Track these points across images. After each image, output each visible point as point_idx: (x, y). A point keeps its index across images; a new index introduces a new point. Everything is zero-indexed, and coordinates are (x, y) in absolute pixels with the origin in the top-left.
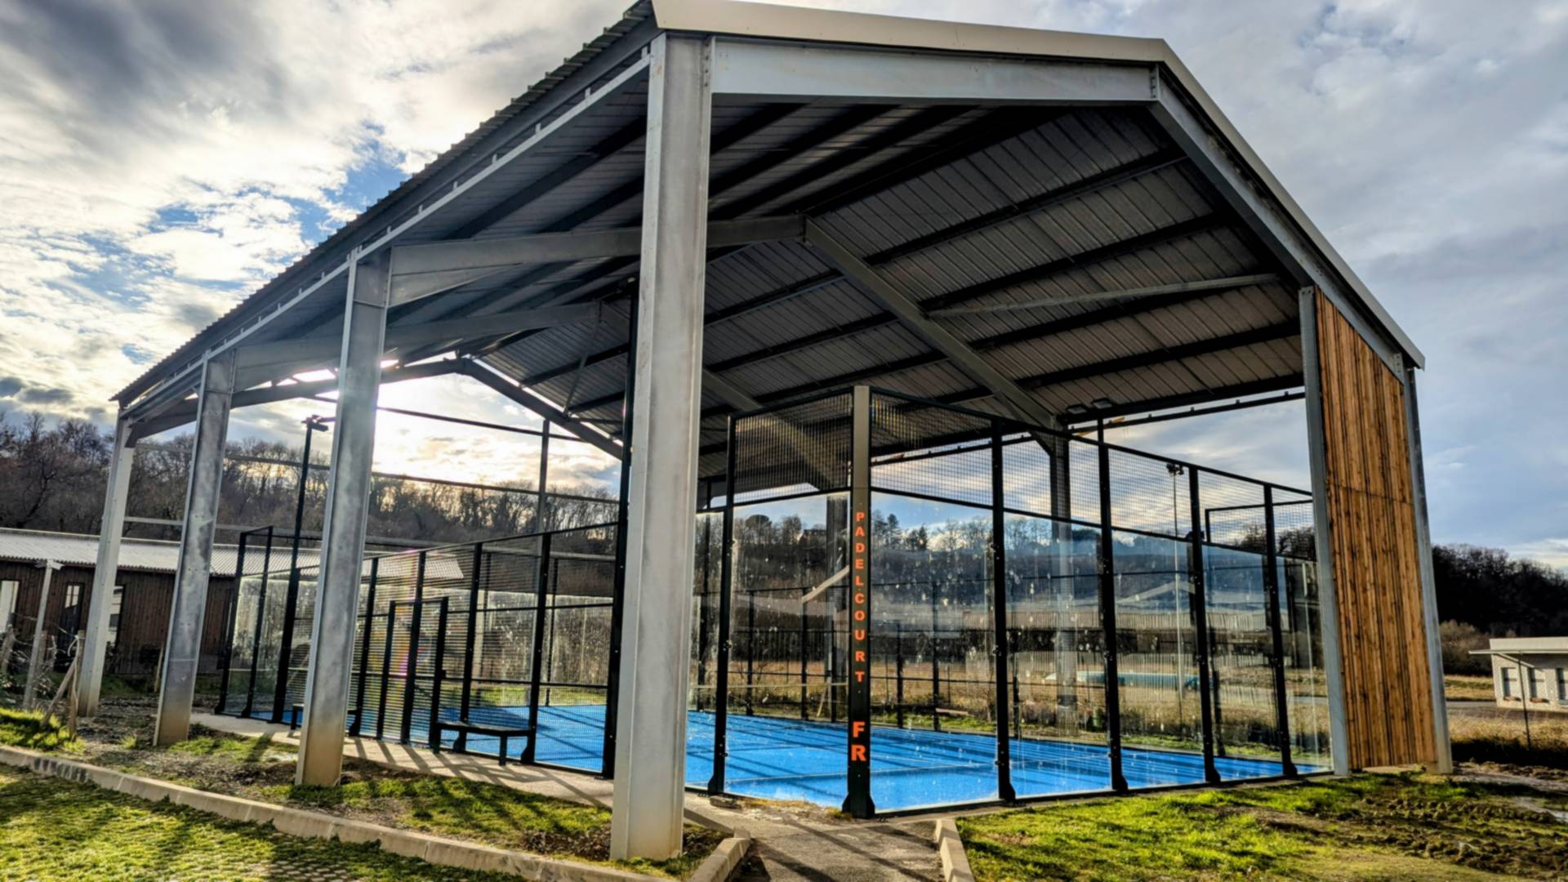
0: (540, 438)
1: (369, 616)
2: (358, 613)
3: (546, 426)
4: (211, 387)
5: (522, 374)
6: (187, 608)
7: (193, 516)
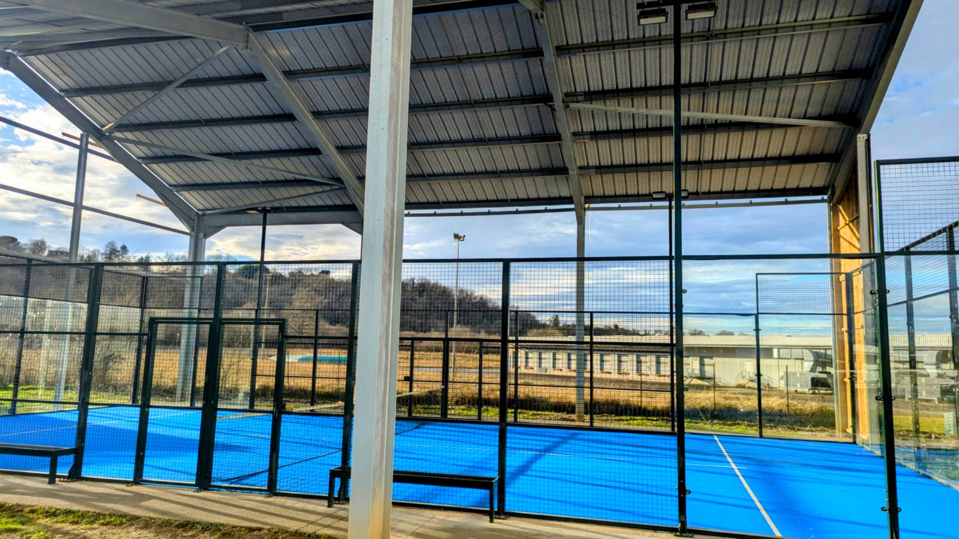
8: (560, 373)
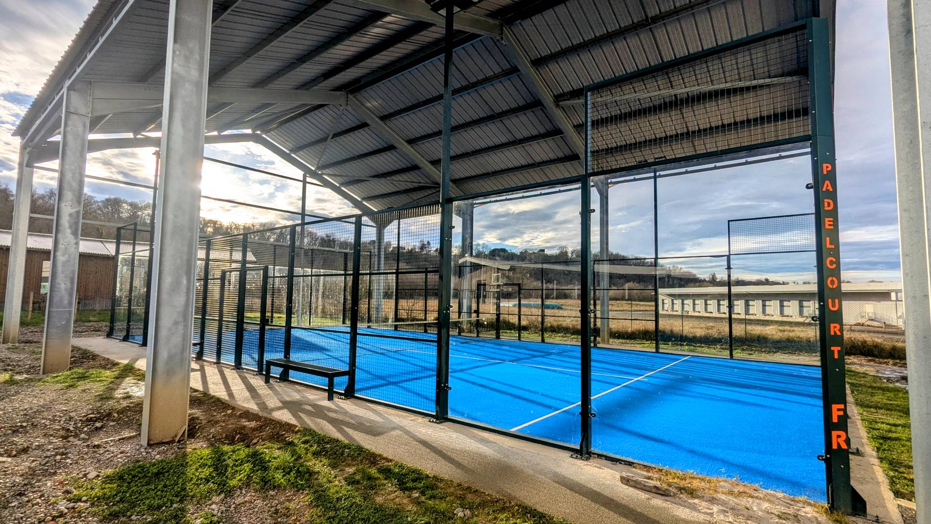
0: (301, 184)
1: (206, 279)
2: (196, 277)
3: (305, 177)
4: (72, 110)
5: (291, 146)
6: (63, 273)
7: (63, 205)
8: (711, 315)
